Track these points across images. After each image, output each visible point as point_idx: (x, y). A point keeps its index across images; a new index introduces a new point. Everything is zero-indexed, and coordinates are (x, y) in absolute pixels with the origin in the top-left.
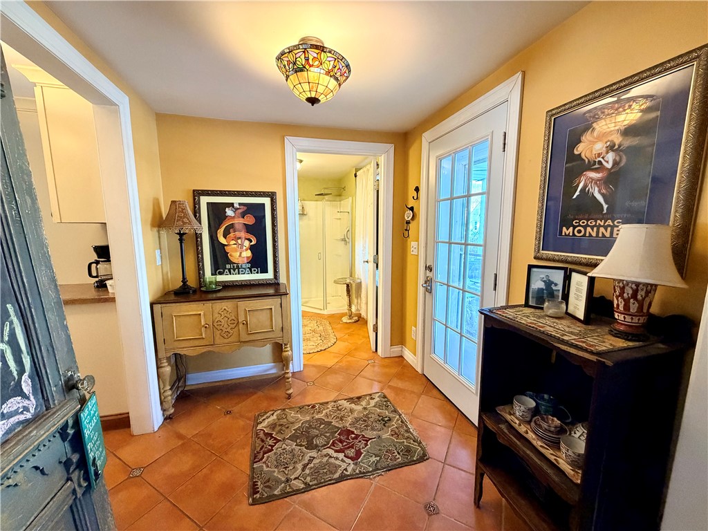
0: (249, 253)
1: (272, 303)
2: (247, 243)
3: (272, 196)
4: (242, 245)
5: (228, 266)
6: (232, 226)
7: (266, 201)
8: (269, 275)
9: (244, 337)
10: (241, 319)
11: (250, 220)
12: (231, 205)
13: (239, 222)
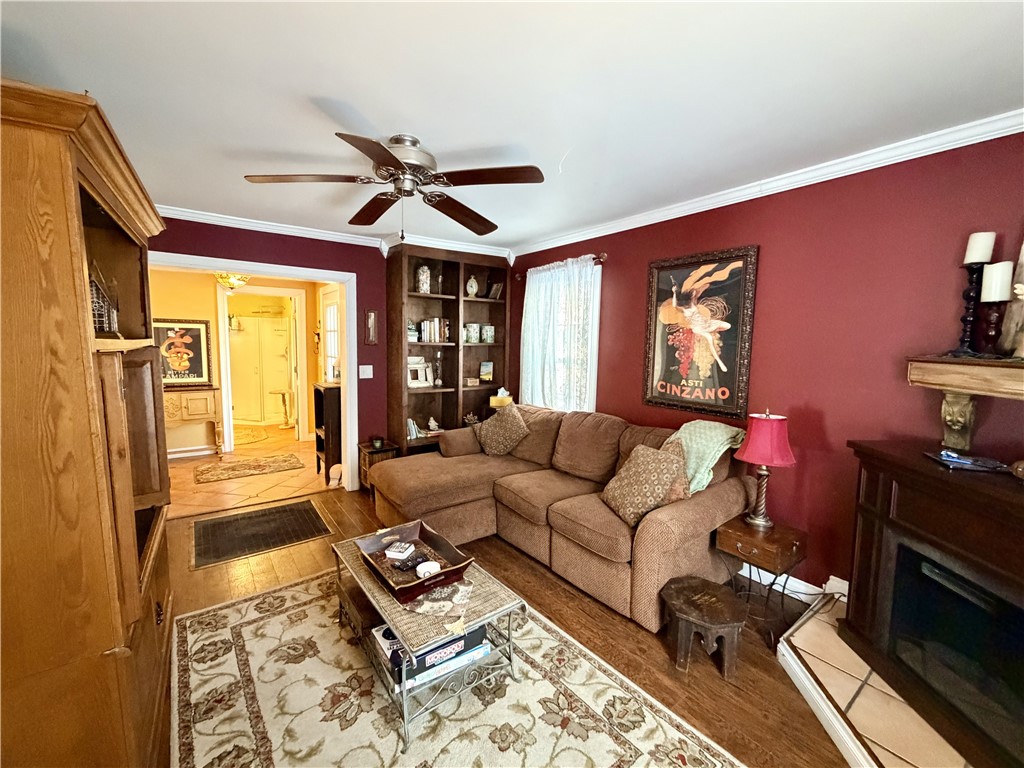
0: (187, 364)
1: (208, 395)
2: (185, 356)
3: (206, 323)
4: (182, 357)
5: (169, 372)
6: (173, 344)
7: (202, 327)
8: (204, 379)
9: (186, 417)
10: (184, 404)
11: (188, 340)
12: (173, 329)
13: (178, 341)
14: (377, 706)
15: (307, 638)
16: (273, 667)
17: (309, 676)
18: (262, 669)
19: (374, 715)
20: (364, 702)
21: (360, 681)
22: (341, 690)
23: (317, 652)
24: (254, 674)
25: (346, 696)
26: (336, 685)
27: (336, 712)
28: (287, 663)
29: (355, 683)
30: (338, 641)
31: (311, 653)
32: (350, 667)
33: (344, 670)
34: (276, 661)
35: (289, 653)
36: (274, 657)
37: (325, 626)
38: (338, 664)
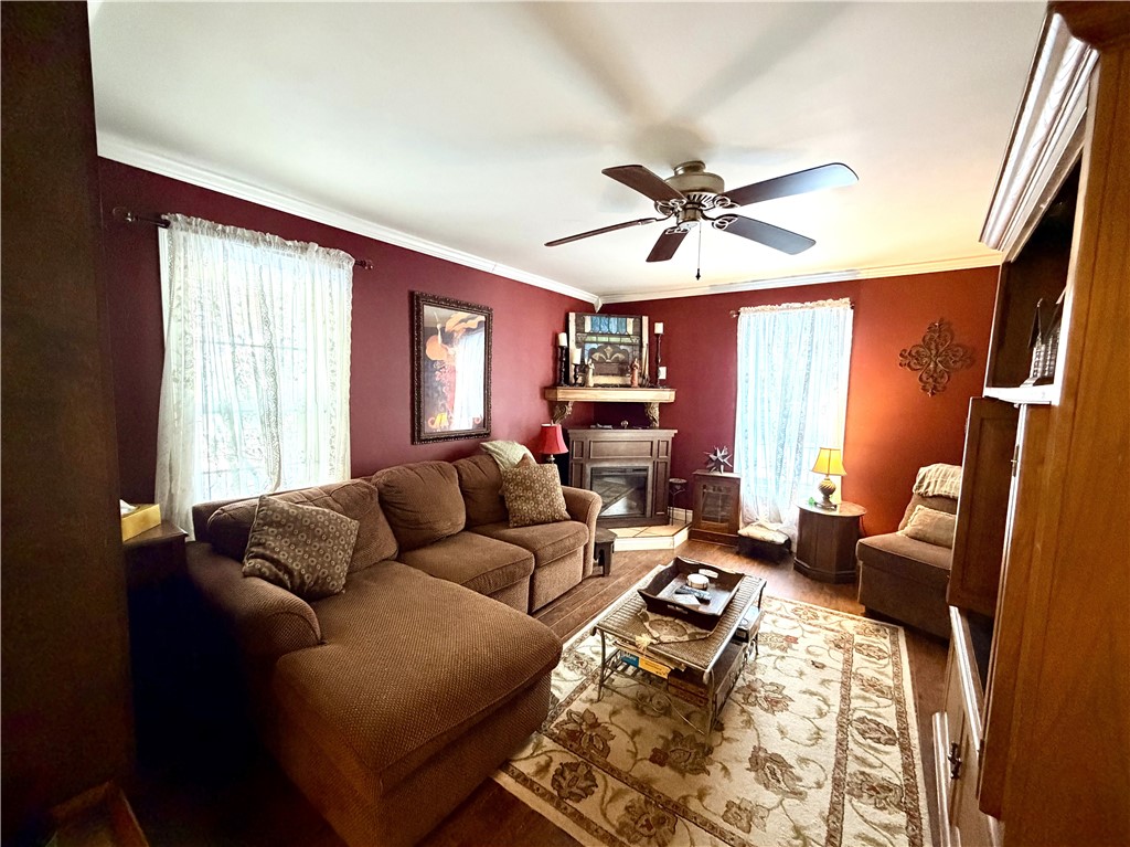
14: (751, 677)
15: (753, 774)
16: (809, 775)
17: (780, 736)
18: (819, 785)
19: (758, 676)
20: (758, 686)
21: (746, 699)
22: (765, 705)
23: (757, 749)
24: (828, 786)
25: (766, 698)
26: (766, 710)
27: (780, 696)
28: (791, 767)
29: (751, 700)
30: (727, 739)
31: (762, 754)
32: (743, 711)
33: (749, 714)
34: (800, 779)
35: (782, 775)
36: (799, 786)
37: (724, 768)
38: (749, 722)
